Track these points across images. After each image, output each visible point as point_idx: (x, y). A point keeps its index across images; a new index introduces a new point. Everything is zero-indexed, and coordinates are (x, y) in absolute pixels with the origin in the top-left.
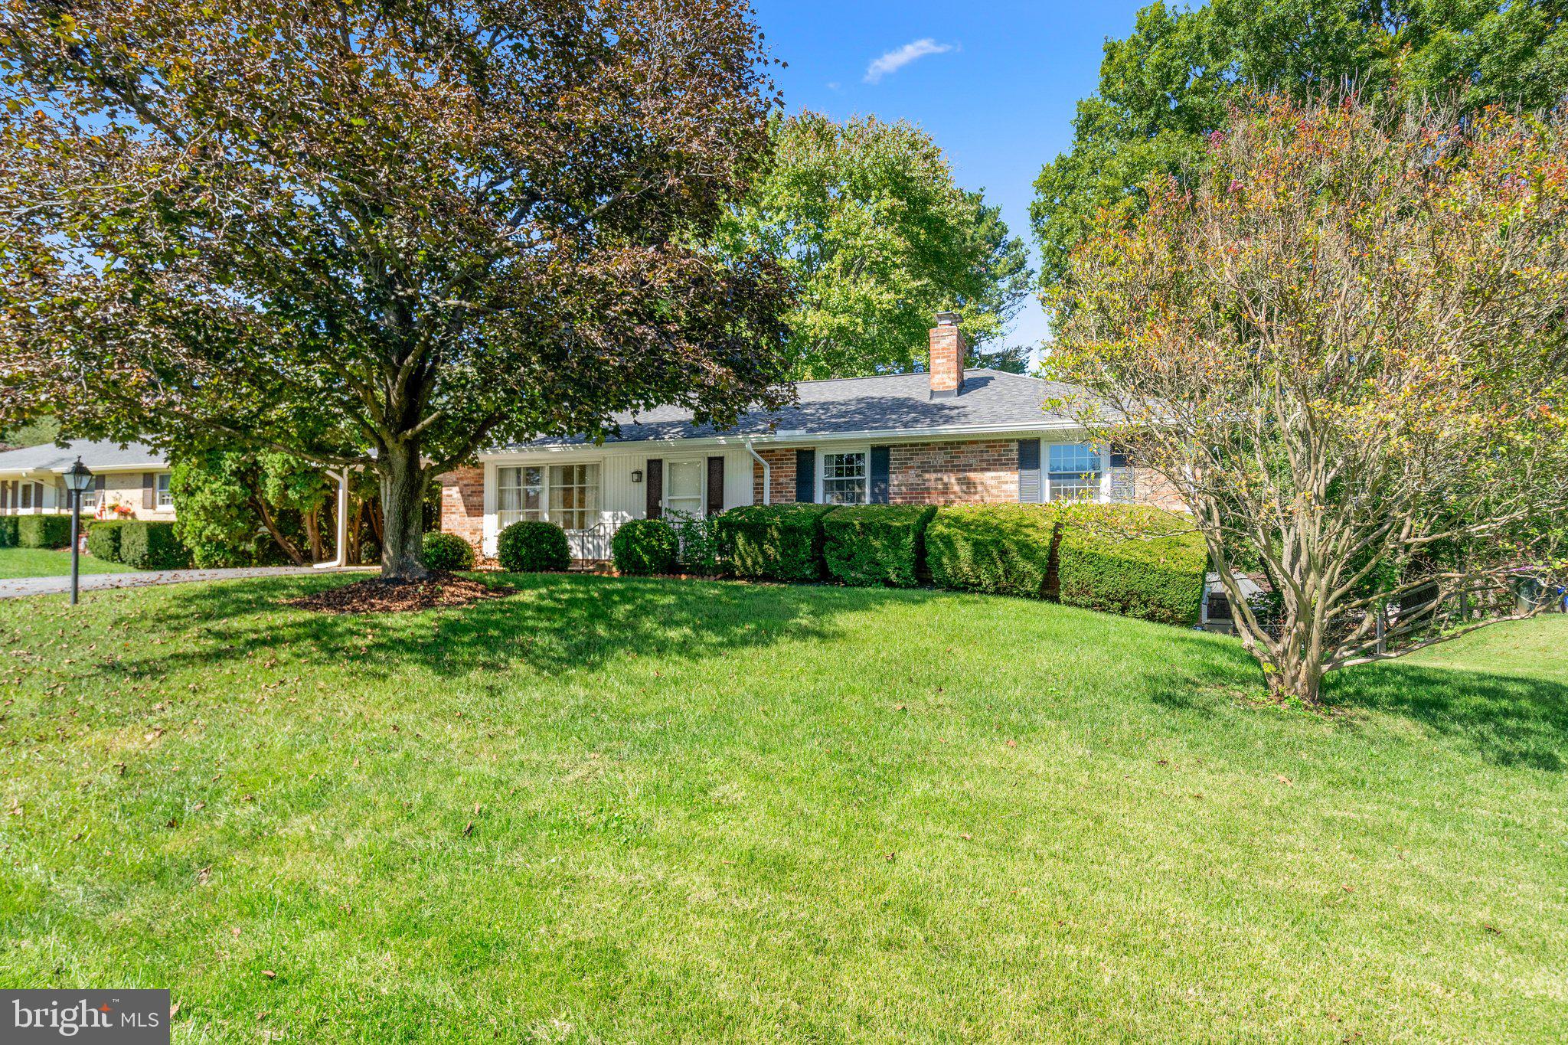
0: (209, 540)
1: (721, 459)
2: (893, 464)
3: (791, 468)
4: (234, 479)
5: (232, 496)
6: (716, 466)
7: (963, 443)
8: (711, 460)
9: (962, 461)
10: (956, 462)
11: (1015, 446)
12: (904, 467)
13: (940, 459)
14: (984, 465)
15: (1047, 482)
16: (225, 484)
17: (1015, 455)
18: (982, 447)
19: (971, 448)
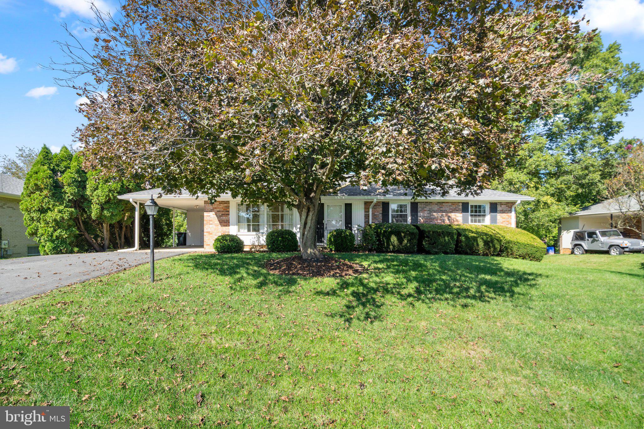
0: (57, 238)
1: (351, 205)
2: (419, 209)
3: (380, 209)
4: (70, 204)
5: (71, 213)
6: (348, 207)
7: (444, 202)
8: (346, 205)
9: (443, 209)
10: (441, 209)
11: (461, 204)
12: (423, 210)
13: (436, 208)
14: (451, 210)
15: (470, 217)
16: (65, 207)
17: (461, 207)
18: (450, 204)
19: (446, 204)
